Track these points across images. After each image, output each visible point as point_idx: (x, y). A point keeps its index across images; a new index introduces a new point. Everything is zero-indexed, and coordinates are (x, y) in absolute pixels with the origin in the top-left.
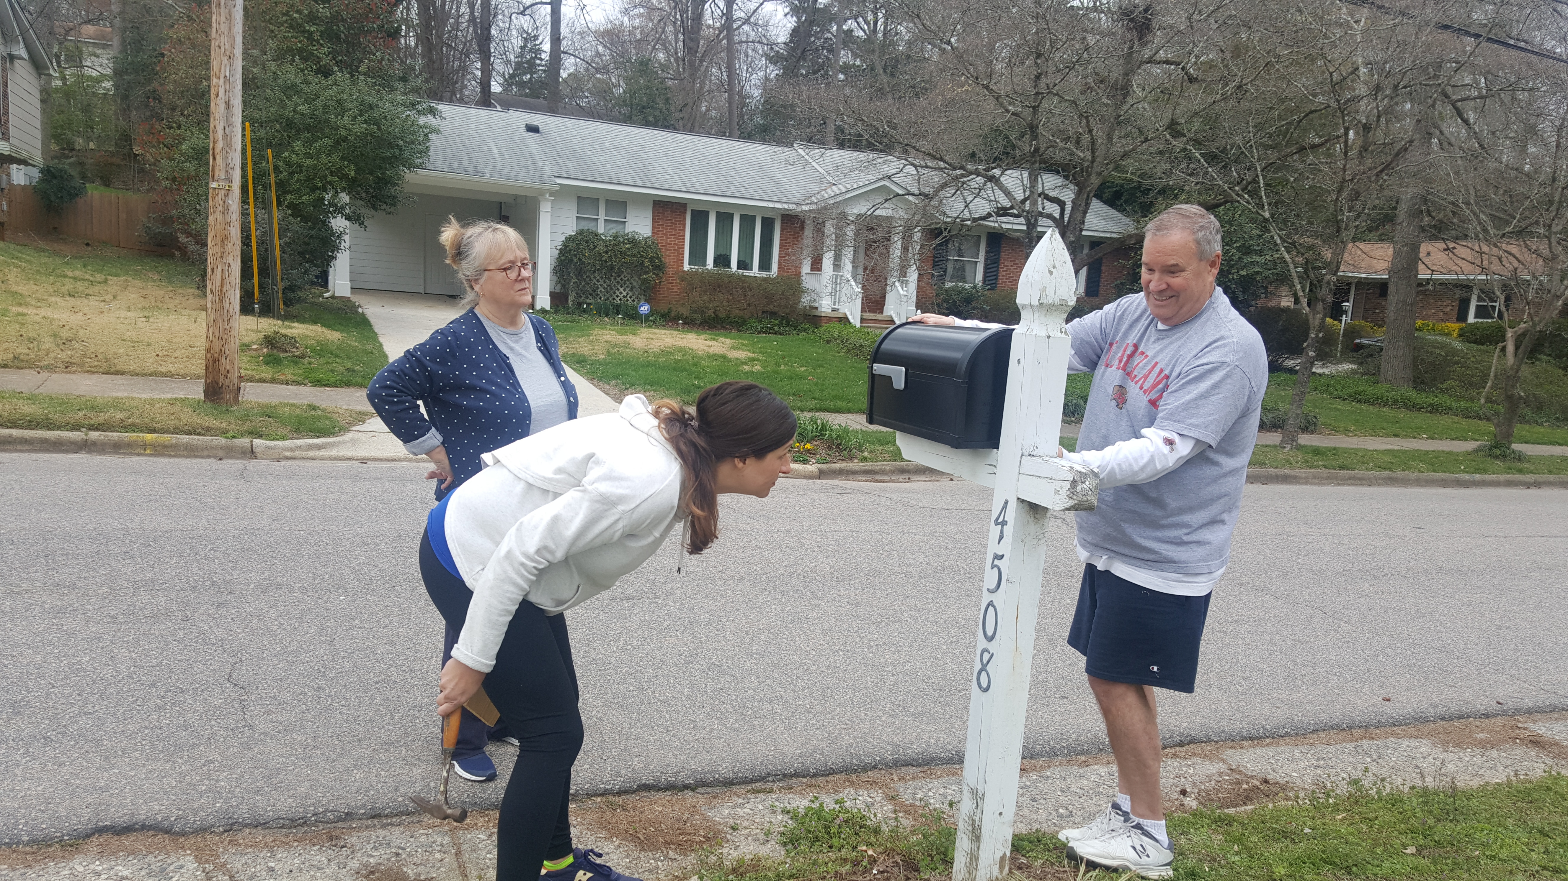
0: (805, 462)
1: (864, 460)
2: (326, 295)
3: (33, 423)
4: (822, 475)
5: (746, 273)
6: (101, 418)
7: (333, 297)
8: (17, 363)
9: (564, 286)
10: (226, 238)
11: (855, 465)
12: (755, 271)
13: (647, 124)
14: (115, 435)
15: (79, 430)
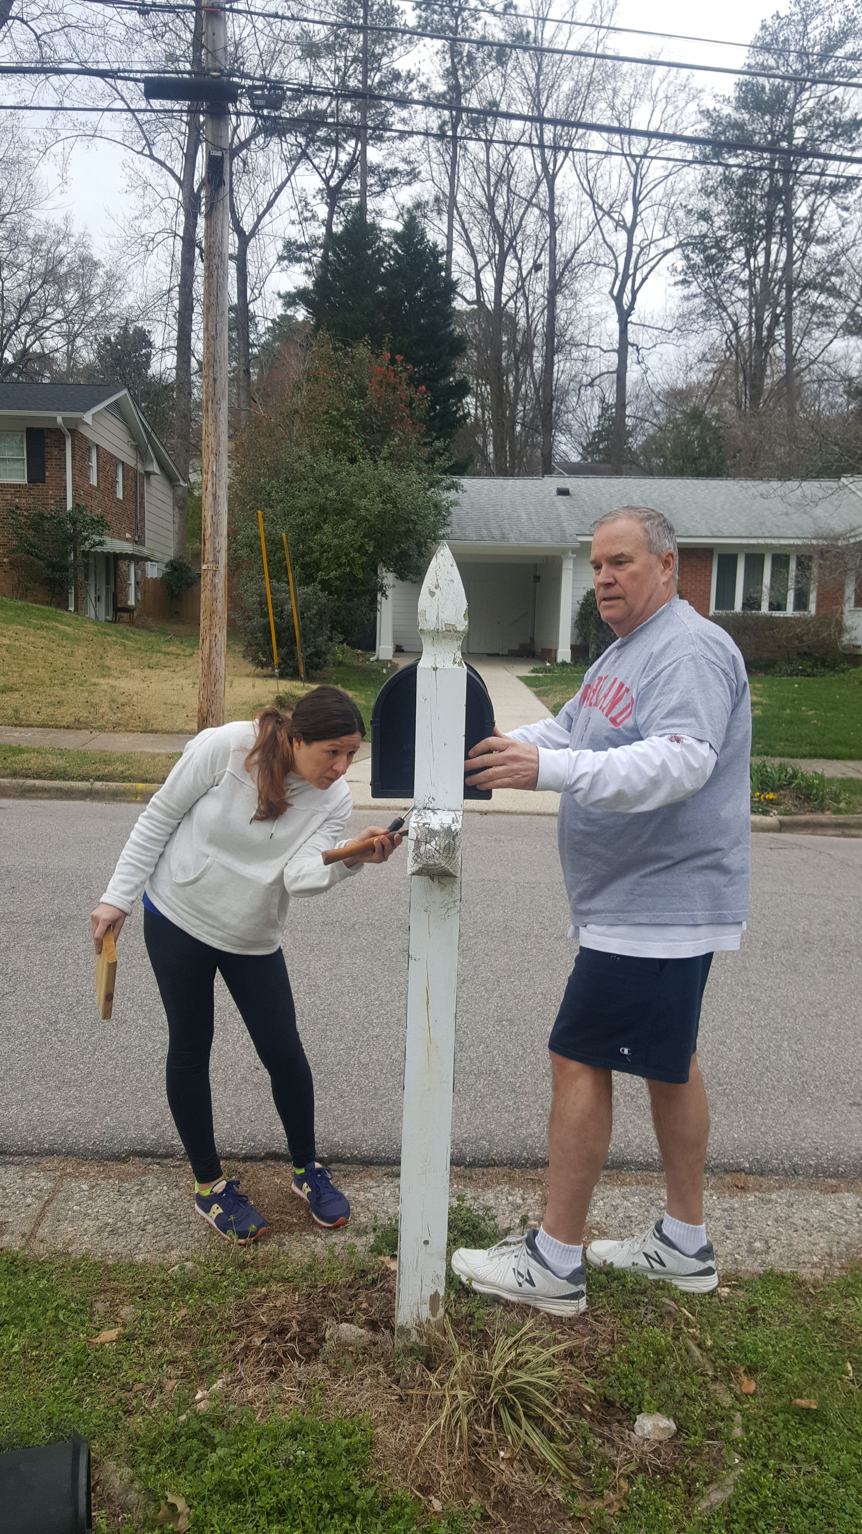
0: (765, 813)
1: (838, 811)
2: (372, 659)
3: (54, 775)
4: (782, 827)
5: (777, 614)
6: (108, 769)
7: (378, 660)
8: (77, 725)
9: (585, 639)
10: (214, 612)
11: (826, 817)
12: (790, 611)
13: (698, 474)
14: (113, 785)
15: (87, 780)
